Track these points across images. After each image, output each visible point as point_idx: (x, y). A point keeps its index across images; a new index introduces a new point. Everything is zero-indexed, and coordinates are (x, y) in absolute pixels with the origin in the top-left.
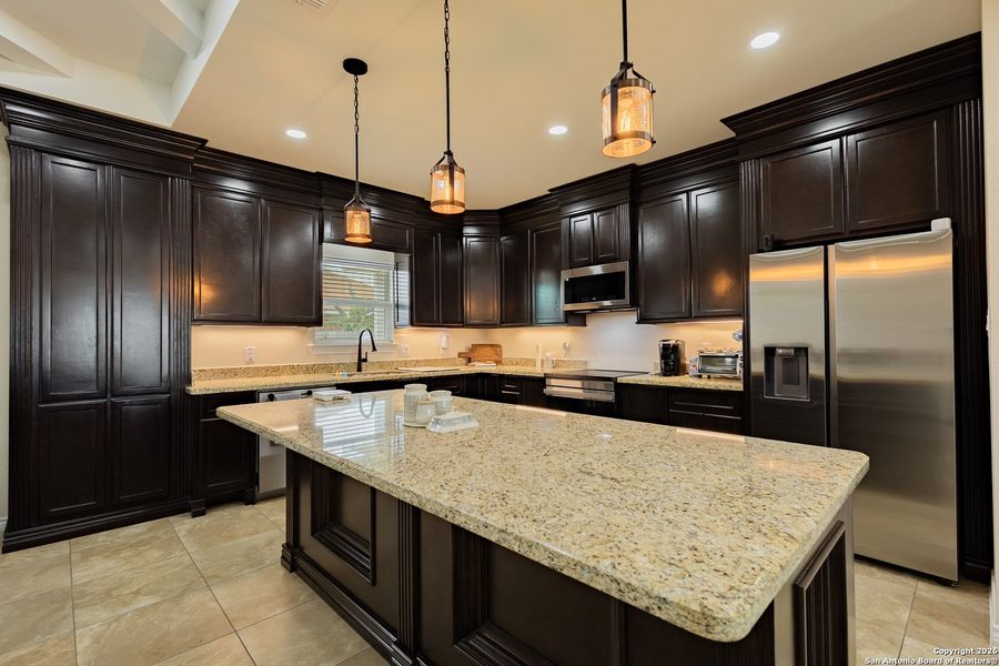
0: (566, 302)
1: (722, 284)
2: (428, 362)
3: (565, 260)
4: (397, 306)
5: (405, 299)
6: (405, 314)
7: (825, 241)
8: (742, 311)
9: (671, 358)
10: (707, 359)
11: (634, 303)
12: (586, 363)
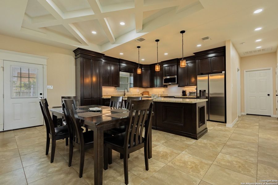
0: (164, 83)
1: (193, 80)
2: (136, 95)
3: (164, 75)
4: (130, 84)
5: (132, 82)
6: (132, 85)
7: (208, 74)
8: (196, 85)
9: (184, 93)
10: (190, 93)
11: (177, 83)
12: (167, 95)
